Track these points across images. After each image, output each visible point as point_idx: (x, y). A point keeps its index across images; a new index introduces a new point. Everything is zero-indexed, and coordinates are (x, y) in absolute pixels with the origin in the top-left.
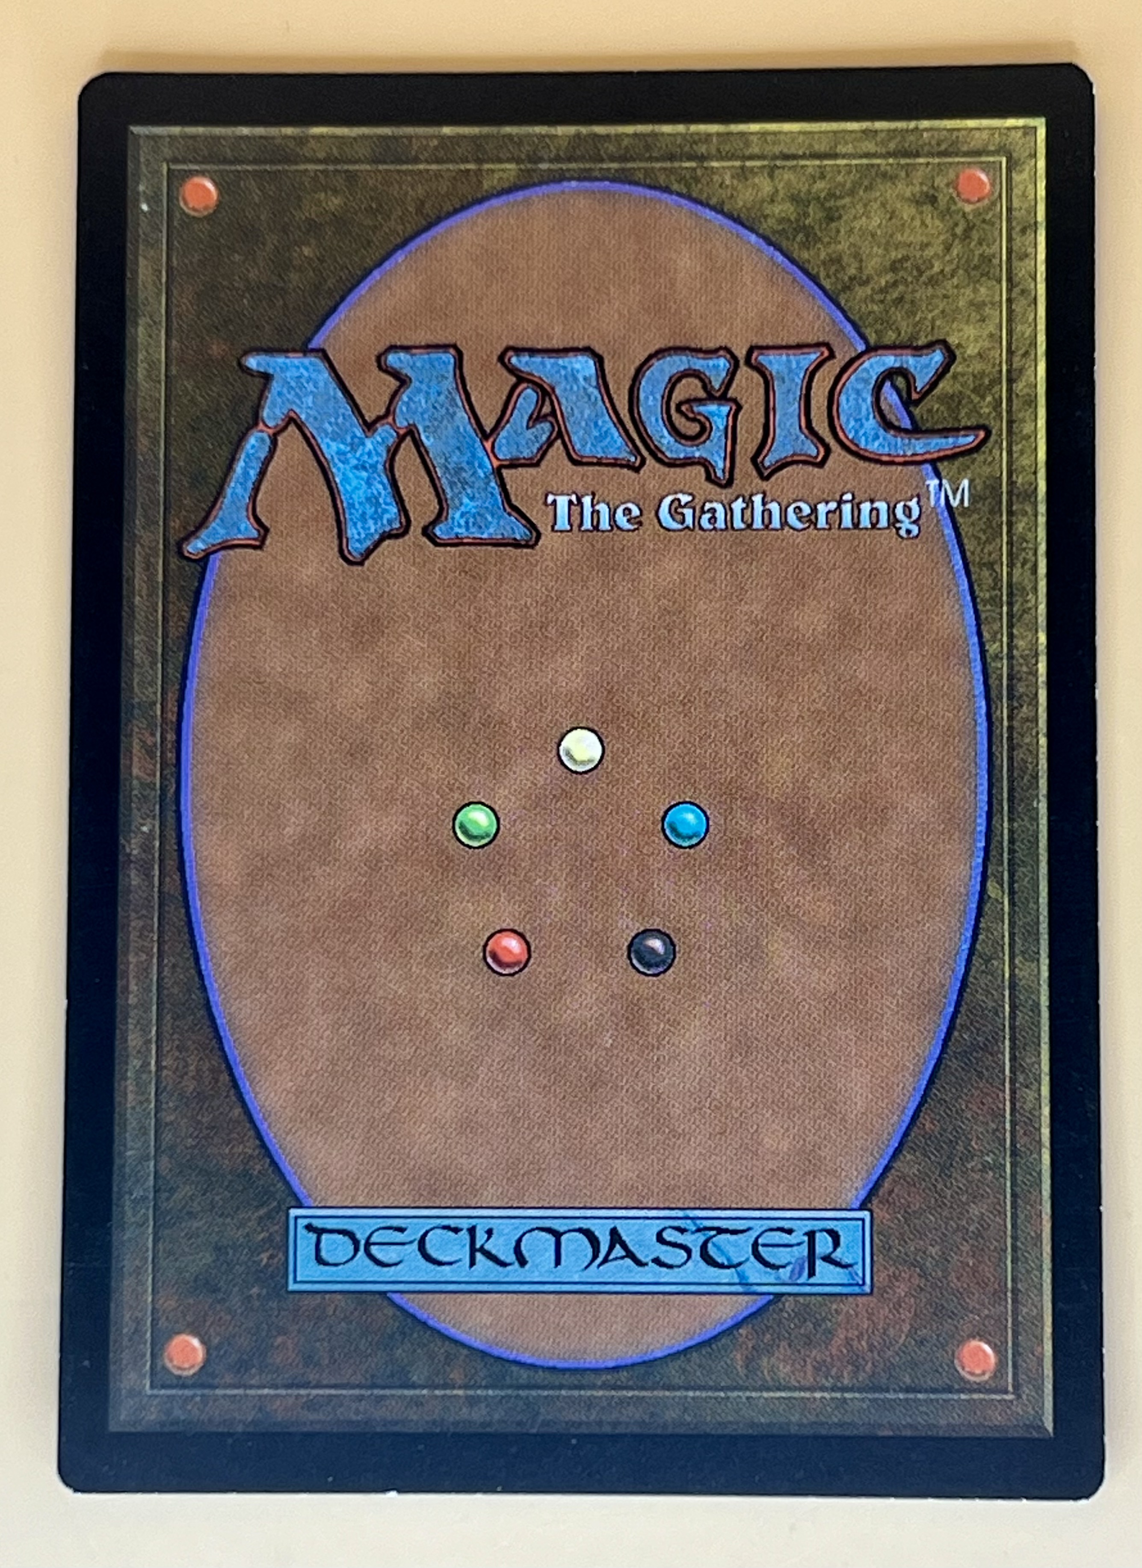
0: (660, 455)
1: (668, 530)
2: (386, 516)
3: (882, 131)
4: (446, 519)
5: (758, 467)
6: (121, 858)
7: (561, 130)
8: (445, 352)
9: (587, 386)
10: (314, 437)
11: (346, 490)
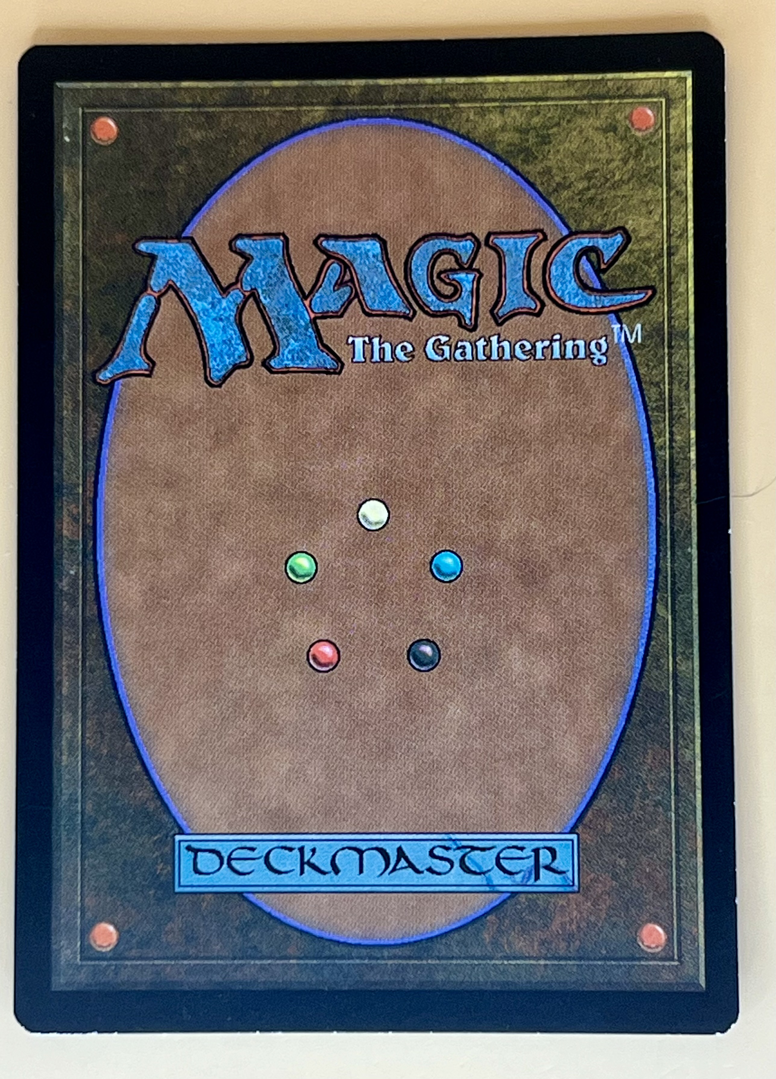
0: (426, 309)
1: (433, 361)
2: (237, 353)
3: (579, 81)
4: (279, 355)
5: (495, 317)
6: (56, 593)
7: (354, 82)
8: (277, 238)
9: (375, 261)
10: (186, 299)
11: (208, 334)
